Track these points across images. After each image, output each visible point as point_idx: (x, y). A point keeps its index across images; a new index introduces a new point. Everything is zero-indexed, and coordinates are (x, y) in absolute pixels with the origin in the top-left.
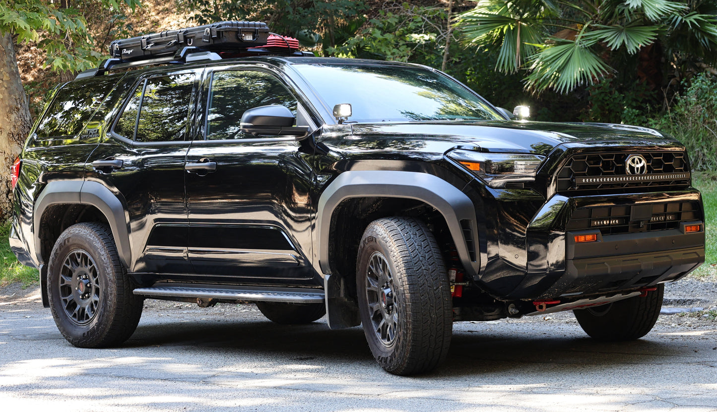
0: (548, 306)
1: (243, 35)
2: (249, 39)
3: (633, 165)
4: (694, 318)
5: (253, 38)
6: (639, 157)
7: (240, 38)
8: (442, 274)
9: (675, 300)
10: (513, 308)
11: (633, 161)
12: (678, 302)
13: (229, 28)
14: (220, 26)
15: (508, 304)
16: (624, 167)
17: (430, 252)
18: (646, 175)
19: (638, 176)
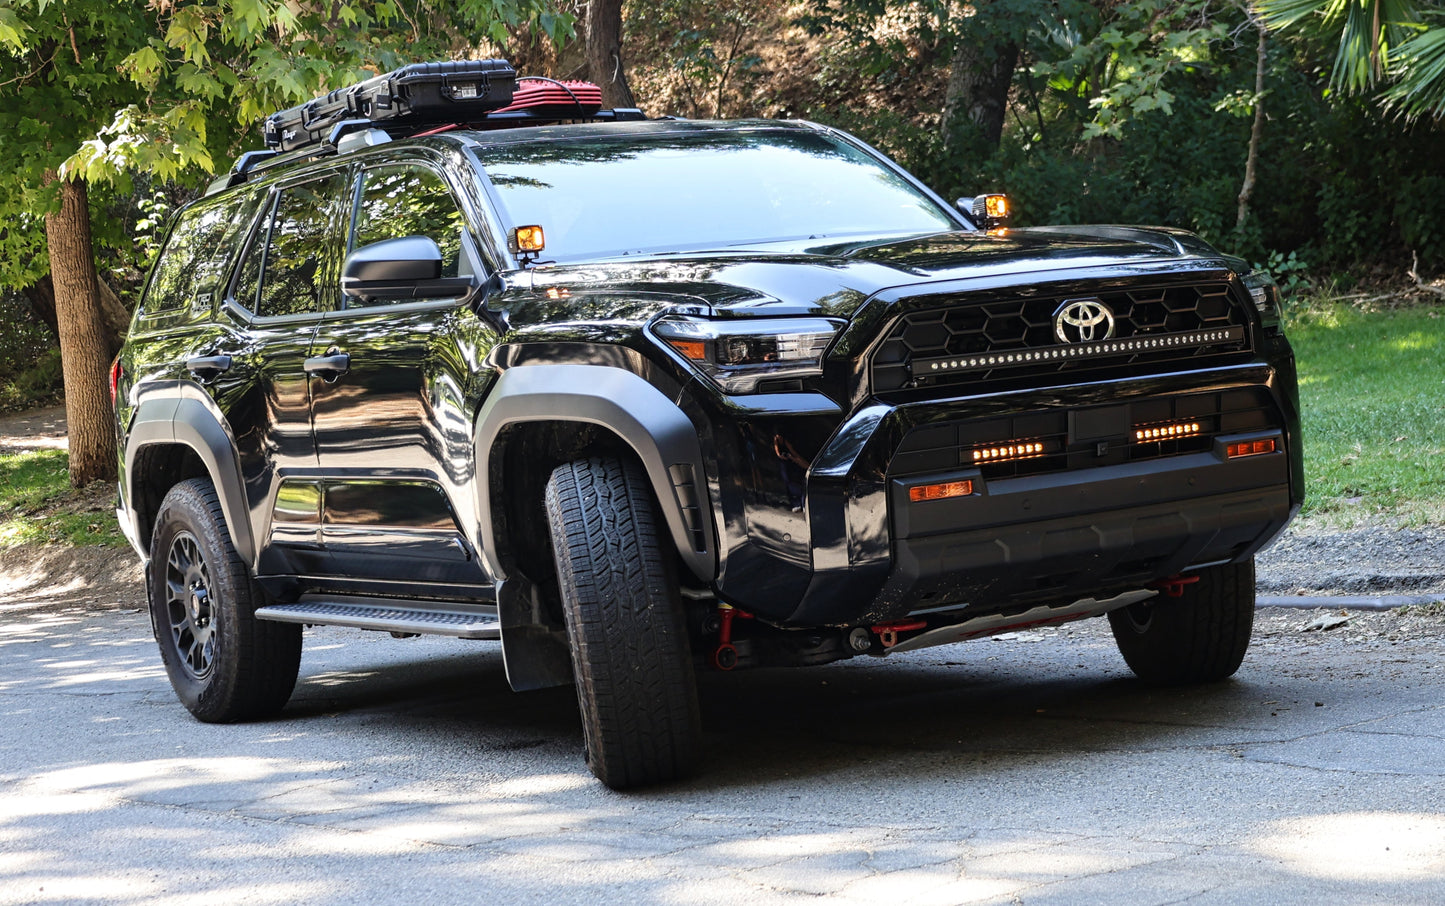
0: (901, 637)
1: (455, 88)
2: (470, 96)
3: (1075, 323)
4: (1422, 619)
5: (478, 94)
6: (1090, 303)
7: (446, 95)
8: (654, 579)
9: (1398, 579)
10: (859, 637)
11: (1074, 314)
12: (1403, 583)
13: (420, 78)
14: (404, 74)
15: (849, 631)
16: (1052, 329)
17: (632, 533)
18: (1110, 343)
19: (1085, 345)
